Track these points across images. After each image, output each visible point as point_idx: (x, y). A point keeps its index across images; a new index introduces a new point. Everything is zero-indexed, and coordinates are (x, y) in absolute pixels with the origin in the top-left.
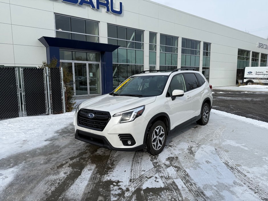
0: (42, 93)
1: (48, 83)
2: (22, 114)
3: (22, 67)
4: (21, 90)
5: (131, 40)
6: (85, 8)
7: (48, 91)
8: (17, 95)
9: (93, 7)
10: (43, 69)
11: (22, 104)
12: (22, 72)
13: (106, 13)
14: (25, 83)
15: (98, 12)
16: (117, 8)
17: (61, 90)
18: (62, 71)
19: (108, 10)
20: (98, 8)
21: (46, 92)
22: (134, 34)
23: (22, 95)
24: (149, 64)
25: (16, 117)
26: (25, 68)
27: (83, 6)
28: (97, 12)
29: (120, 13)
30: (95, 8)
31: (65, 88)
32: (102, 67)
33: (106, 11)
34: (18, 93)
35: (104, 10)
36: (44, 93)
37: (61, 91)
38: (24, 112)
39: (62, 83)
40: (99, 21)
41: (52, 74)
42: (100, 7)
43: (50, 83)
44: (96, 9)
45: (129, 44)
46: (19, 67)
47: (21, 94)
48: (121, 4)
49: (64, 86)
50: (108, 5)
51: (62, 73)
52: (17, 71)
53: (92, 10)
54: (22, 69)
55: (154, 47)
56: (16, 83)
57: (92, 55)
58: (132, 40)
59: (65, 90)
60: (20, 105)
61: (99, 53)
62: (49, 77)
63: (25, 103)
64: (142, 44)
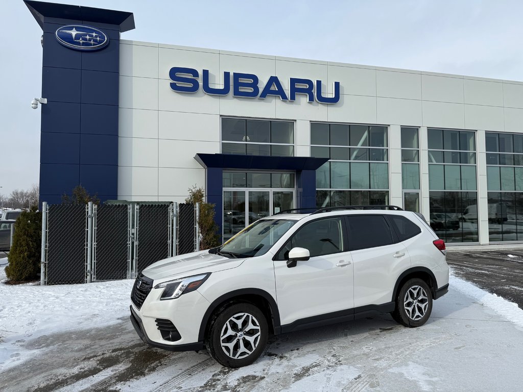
0: (163, 243)
1: (174, 227)
2: (132, 275)
3: (138, 203)
4: (134, 238)
5: (359, 146)
6: (271, 102)
7: (174, 240)
8: (127, 244)
9: (284, 97)
10: (168, 206)
11: (132, 259)
12: (138, 210)
13: (309, 104)
14: (139, 227)
15: (294, 105)
16: (329, 93)
17: (195, 239)
18: (197, 208)
19: (311, 99)
20: (293, 98)
21: (170, 242)
22: (366, 134)
23: (135, 245)
24: (403, 189)
25: (123, 278)
26: (142, 205)
27: (268, 98)
28: (292, 105)
29: (335, 100)
30: (287, 98)
31: (201, 235)
32: (297, 197)
33: (308, 101)
34: (128, 242)
35: (303, 100)
36: (167, 242)
37: (194, 241)
38: (134, 272)
39: (197, 228)
40: (294, 119)
41: (182, 214)
42: (297, 97)
43: (178, 227)
44: (290, 101)
45: (355, 153)
46: (133, 203)
47: (133, 243)
48: (337, 85)
49: (198, 233)
50: (313, 91)
51: (197, 212)
52: (131, 209)
53: (284, 103)
54: (138, 207)
55: (416, 154)
56: (127, 226)
57: (286, 176)
58: (362, 146)
59: (200, 239)
60: (130, 260)
61: (293, 173)
62: (177, 218)
63: (137, 258)
64: (385, 150)
